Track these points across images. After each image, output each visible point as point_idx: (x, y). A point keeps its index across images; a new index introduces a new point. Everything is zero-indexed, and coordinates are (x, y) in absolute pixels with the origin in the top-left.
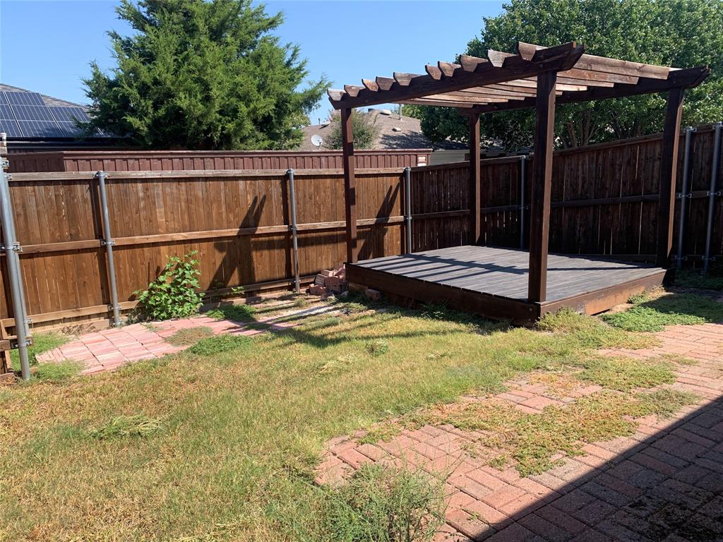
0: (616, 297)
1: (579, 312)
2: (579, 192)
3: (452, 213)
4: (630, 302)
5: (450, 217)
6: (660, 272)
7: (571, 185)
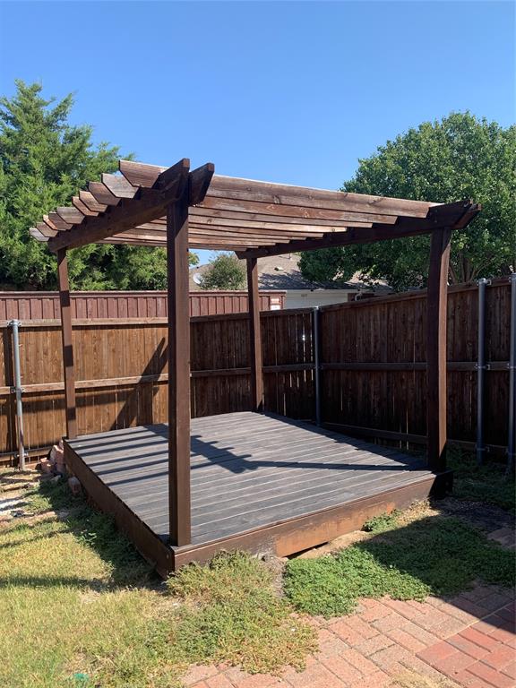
0: (338, 523)
1: (261, 555)
2: (372, 352)
3: (237, 371)
4: (366, 529)
5: (236, 375)
6: (428, 477)
7: (364, 345)
